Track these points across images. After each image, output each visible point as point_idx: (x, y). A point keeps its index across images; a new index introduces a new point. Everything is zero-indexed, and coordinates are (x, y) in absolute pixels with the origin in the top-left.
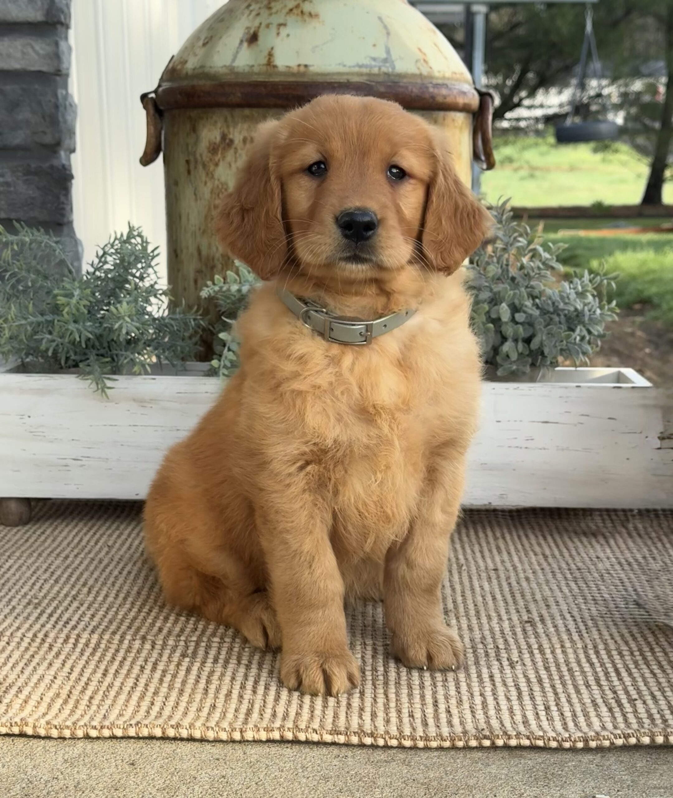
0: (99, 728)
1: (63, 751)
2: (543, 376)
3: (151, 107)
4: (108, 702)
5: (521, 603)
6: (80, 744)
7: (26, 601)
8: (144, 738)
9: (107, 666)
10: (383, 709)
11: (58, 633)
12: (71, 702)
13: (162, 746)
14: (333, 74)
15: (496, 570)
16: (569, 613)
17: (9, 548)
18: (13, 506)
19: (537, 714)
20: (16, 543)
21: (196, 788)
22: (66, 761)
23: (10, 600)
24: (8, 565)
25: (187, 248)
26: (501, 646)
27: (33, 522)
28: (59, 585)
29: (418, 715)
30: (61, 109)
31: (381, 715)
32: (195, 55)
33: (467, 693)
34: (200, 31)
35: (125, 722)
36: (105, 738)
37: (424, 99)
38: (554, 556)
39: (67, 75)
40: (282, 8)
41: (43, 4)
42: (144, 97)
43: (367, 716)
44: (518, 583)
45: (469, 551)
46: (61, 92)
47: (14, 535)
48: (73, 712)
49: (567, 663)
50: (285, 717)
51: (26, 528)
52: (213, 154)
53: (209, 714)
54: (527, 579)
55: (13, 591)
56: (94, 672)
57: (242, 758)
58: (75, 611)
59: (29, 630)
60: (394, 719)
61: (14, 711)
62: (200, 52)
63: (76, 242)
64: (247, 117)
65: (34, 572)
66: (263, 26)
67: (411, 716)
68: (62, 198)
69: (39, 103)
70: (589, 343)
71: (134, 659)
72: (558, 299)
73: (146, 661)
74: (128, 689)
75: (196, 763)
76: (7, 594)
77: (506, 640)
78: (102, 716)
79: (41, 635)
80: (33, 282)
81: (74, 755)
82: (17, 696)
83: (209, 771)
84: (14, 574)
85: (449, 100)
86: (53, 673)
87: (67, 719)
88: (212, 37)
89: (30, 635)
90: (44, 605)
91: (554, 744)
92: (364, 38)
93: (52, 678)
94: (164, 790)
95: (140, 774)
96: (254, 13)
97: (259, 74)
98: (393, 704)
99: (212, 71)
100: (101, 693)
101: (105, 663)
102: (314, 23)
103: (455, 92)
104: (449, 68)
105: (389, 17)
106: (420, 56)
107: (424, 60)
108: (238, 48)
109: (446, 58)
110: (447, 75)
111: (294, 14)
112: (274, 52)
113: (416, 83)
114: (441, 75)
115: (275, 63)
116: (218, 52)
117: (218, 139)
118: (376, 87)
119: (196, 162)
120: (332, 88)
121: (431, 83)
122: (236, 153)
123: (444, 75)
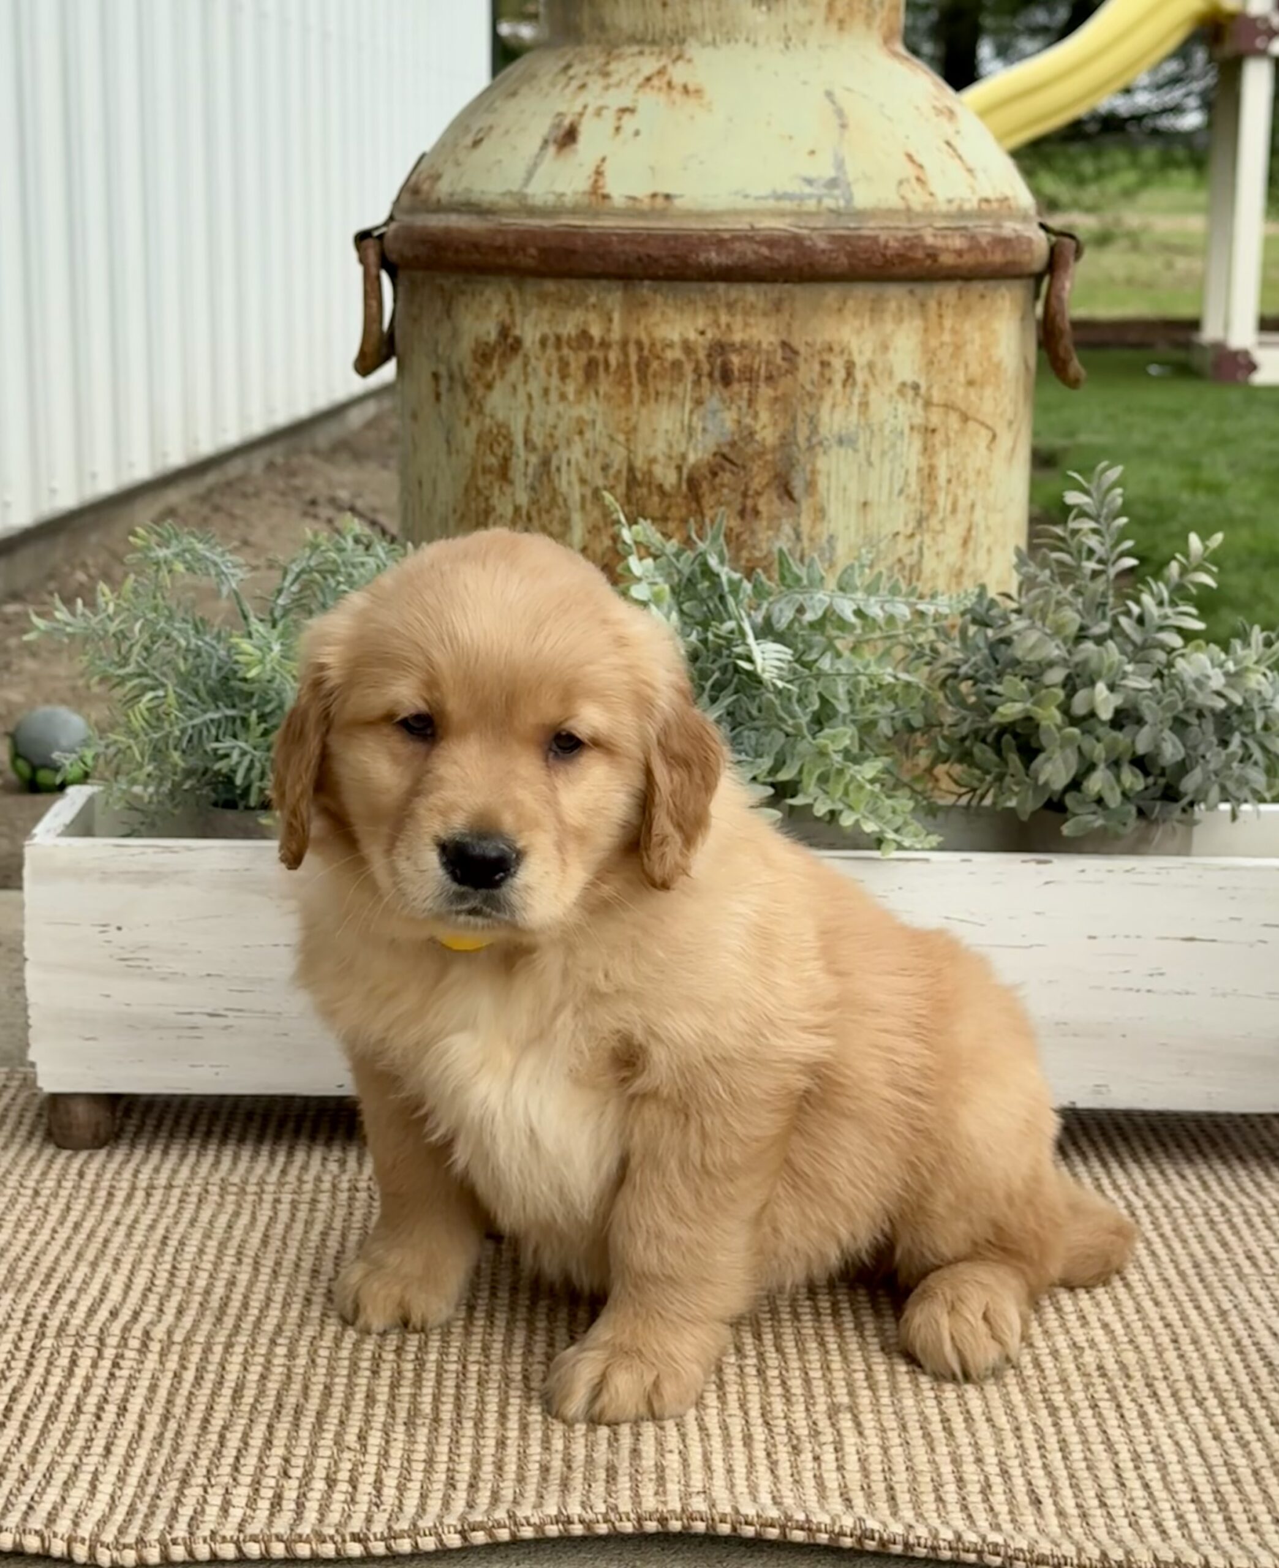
3: (373, 257)
14: (722, 213)
32: (457, 164)
34: (469, 112)
37: (913, 260)
40: (631, 75)
42: (362, 238)
52: (482, 366)
62: (467, 158)
64: (550, 295)
66: (590, 110)
85: (969, 259)
88: (491, 128)
92: (791, 138)
96: (574, 84)
97: (574, 211)
99: (485, 199)
102: (691, 106)
103: (986, 241)
104: (974, 191)
105: (848, 90)
106: (911, 171)
107: (918, 179)
108: (538, 156)
109: (970, 171)
110: (967, 207)
111: (652, 87)
112: (607, 168)
113: (897, 228)
114: (954, 207)
115: (606, 191)
116: (500, 162)
117: (493, 336)
118: (811, 239)
119: (451, 377)
120: (719, 241)
121: (931, 226)
122: (526, 365)
123: (960, 209)
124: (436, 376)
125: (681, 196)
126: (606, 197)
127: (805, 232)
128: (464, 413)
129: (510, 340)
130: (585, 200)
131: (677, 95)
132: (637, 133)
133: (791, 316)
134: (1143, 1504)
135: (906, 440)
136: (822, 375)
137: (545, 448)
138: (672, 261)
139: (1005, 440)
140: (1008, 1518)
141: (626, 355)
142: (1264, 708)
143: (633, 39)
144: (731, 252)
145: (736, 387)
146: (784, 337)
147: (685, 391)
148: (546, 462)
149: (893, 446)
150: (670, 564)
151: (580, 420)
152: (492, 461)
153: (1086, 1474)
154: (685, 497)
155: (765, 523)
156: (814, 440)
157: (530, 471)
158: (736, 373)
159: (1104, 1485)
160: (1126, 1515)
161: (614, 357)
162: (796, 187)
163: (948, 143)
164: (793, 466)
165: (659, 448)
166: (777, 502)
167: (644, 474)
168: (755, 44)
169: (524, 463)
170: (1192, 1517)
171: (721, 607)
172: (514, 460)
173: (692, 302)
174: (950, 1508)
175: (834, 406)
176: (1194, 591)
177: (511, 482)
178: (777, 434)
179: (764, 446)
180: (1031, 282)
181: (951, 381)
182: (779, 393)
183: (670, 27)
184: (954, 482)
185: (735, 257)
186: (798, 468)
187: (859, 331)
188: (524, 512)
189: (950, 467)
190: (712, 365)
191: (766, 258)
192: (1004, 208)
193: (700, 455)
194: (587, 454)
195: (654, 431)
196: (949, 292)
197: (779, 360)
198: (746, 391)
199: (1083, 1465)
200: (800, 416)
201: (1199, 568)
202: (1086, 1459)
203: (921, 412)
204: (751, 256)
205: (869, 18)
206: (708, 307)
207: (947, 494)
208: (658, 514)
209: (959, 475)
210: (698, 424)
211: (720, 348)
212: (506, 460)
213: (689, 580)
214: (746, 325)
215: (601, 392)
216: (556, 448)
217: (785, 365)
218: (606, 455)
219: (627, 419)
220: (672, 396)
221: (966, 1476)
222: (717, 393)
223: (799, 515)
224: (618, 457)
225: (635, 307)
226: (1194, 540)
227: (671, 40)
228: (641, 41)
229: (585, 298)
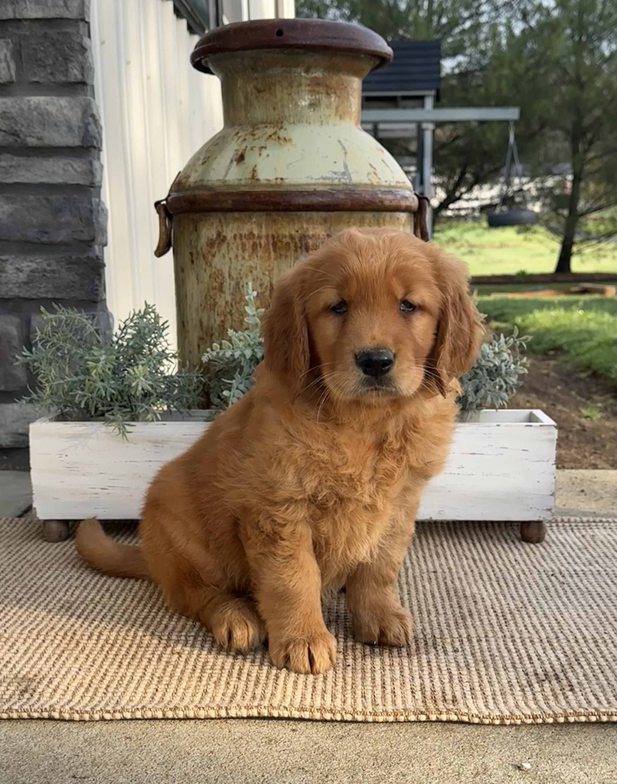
0: (112, 712)
1: (83, 732)
2: (471, 418)
3: (162, 212)
4: (122, 690)
5: (455, 600)
6: (98, 726)
7: (60, 605)
8: (150, 719)
9: (122, 659)
10: (341, 691)
11: (84, 631)
12: (92, 690)
13: (164, 727)
14: (303, 185)
15: (435, 572)
16: (493, 608)
17: (49, 561)
18: (54, 526)
19: (464, 693)
20: (55, 556)
21: (189, 762)
22: (86, 741)
23: (48, 604)
24: (48, 575)
25: (192, 320)
26: (438, 636)
27: (70, 539)
28: (87, 591)
29: (369, 696)
30: (95, 213)
31: (339, 696)
32: (196, 171)
33: (408, 676)
34: (200, 152)
35: (133, 707)
36: (118, 720)
37: (375, 203)
38: (481, 560)
39: (100, 187)
40: (263, 135)
41: (79, 132)
42: (157, 204)
43: (328, 698)
44: (452, 583)
45: (414, 557)
46: (94, 200)
47: (55, 550)
48: (92, 698)
49: (490, 650)
50: (263, 698)
51: (65, 543)
52: (211, 248)
53: (202, 699)
54: (459, 578)
55: (50, 596)
56: (112, 664)
57: (227, 736)
58: (99, 613)
59: (61, 629)
60: (349, 701)
61: (45, 699)
62: (200, 169)
63: (108, 316)
64: (237, 219)
65: (68, 580)
66: (249, 148)
67: (363, 696)
68: (97, 282)
69: (78, 208)
70: (506, 391)
71: (144, 653)
72: (480, 357)
73: (153, 654)
74: (138, 678)
75: (190, 741)
76: (45, 599)
77: (441, 631)
78: (115, 702)
79: (70, 634)
80: (69, 351)
81: (92, 736)
82: (48, 686)
83: (200, 747)
84: (52, 583)
85: (394, 203)
86: (78, 666)
87: (87, 705)
88: (209, 157)
89: (61, 633)
90: (74, 608)
91: (476, 720)
92: (327, 157)
93: (77, 670)
94: (163, 764)
95: (145, 751)
96: (241, 139)
97: (245, 186)
98: (349, 687)
99: (210, 183)
100: (116, 682)
101: (121, 657)
102: (288, 145)
103: (399, 197)
104: (394, 178)
105: (346, 140)
106: (372, 170)
107: (375, 173)
108: (229, 166)
109: (391, 170)
110: (393, 184)
111: (272, 139)
112: (259, 169)
113: (368, 191)
114: (387, 184)
115: (257, 177)
116: (214, 169)
117: (215, 236)
118: (337, 194)
119: (198, 254)
120: (302, 196)
121: (380, 190)
122: (228, 247)
123: (390, 184)
124: (191, 254)
125: (287, 179)
126: (258, 180)
127: (335, 192)
128: (204, 267)
129: (222, 237)
130: (249, 181)
131: (282, 142)
132: (268, 156)
133: (331, 225)
138: (285, 204)
141: (268, 241)
143: (262, 122)
144: (308, 199)
146: (328, 233)
147: (291, 254)
148: (238, 284)
151: (251, 267)
157: (232, 288)
158: (311, 247)
161: (263, 242)
162: (330, 175)
163: (383, 160)
168: (310, 123)
169: (229, 284)
172: (225, 283)
173: (293, 220)
177: (224, 292)
180: (414, 214)
183: (277, 117)
185: (309, 201)
188: (229, 303)
190: (301, 244)
191: (321, 202)
192: (401, 185)
194: (254, 280)
195: (280, 270)
196: (387, 216)
204: (315, 201)
205: (351, 115)
206: (299, 222)
211: (304, 237)
212: (222, 284)
214: (314, 228)
215: (259, 256)
216: (241, 278)
218: (261, 280)
219: (269, 266)
220: (286, 256)
222: (303, 254)
224: (266, 280)
225: (271, 222)
227: (278, 122)
228: (265, 123)
229: (251, 218)
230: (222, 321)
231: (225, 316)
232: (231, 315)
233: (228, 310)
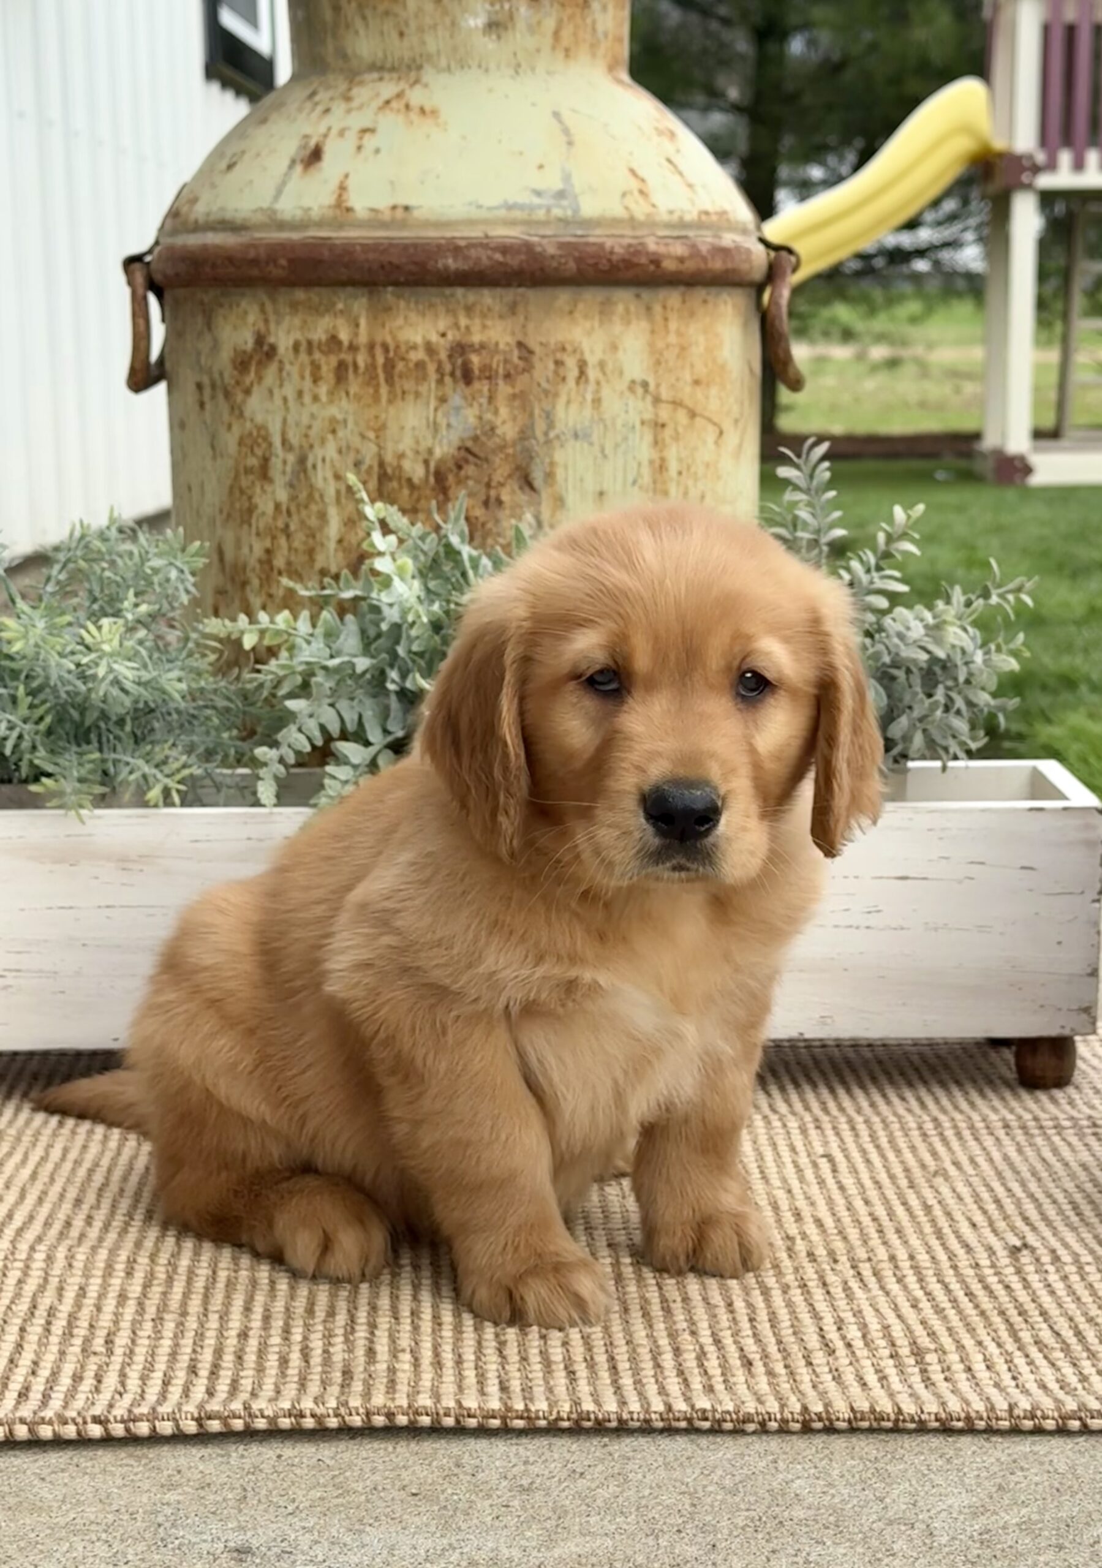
3: (140, 278)
14: (458, 222)
32: (213, 187)
40: (372, 100)
42: (131, 262)
52: (242, 373)
62: (221, 181)
64: (301, 303)
66: (334, 133)
85: (691, 266)
88: (243, 152)
92: (521, 153)
96: (320, 109)
97: (320, 224)
99: (239, 216)
102: (428, 126)
103: (706, 250)
104: (693, 203)
105: (574, 111)
106: (634, 185)
107: (641, 192)
108: (286, 175)
109: (690, 186)
110: (688, 218)
111: (391, 110)
112: (351, 183)
113: (622, 236)
114: (675, 218)
115: (350, 204)
116: (251, 182)
117: (250, 345)
118: (540, 245)
119: (213, 386)
120: (456, 249)
121: (654, 235)
122: (281, 370)
123: (681, 218)
124: (199, 386)
125: (420, 207)
126: (349, 210)
127: (535, 239)
128: (226, 417)
129: (266, 348)
130: (330, 213)
131: (414, 116)
132: (377, 151)
133: (526, 318)
134: (847, 1361)
135: (638, 434)
136: (556, 373)
137: (301, 447)
138: (412, 267)
139: (732, 438)
140: (721, 1379)
141: (373, 357)
142: (967, 663)
143: (373, 68)
144: (466, 258)
145: (477, 385)
146: (520, 337)
147: (430, 390)
148: (302, 460)
149: (625, 439)
150: (417, 547)
151: (333, 420)
152: (253, 462)
153: (792, 1339)
154: (433, 489)
155: (507, 512)
156: (552, 435)
157: (289, 469)
158: (477, 372)
159: (809, 1346)
160: (831, 1371)
161: (362, 359)
162: (526, 198)
163: (669, 161)
164: (531, 458)
165: (406, 444)
166: (518, 492)
167: (394, 470)
168: (487, 70)
169: (282, 463)
170: (891, 1372)
171: (462, 581)
172: (273, 459)
173: (432, 306)
174: (667, 1373)
175: (568, 402)
176: (899, 557)
177: (271, 481)
178: (517, 429)
179: (504, 440)
180: (753, 292)
181: (678, 379)
182: (517, 390)
183: (407, 55)
184: (684, 473)
185: (471, 263)
186: (538, 460)
187: (589, 333)
188: (284, 508)
189: (680, 460)
190: (454, 365)
191: (501, 263)
192: (723, 221)
193: (445, 449)
194: (340, 452)
195: (402, 428)
196: (673, 297)
197: (516, 360)
198: (486, 389)
199: (790, 1331)
200: (537, 411)
201: (904, 536)
202: (792, 1326)
203: (650, 407)
204: (485, 261)
205: (594, 47)
206: (448, 311)
207: (678, 484)
208: (408, 506)
209: (689, 468)
210: (442, 421)
211: (460, 349)
212: (266, 461)
213: (434, 560)
214: (484, 327)
215: (352, 392)
216: (311, 447)
217: (521, 364)
218: (358, 451)
219: (377, 417)
220: (417, 395)
221: (682, 1347)
222: (459, 390)
223: (539, 504)
224: (369, 452)
225: (380, 312)
226: (899, 512)
227: (409, 67)
228: (381, 69)
229: (334, 304)
230: (268, 552)
231: (274, 538)
232: (288, 537)
233: (280, 524)
